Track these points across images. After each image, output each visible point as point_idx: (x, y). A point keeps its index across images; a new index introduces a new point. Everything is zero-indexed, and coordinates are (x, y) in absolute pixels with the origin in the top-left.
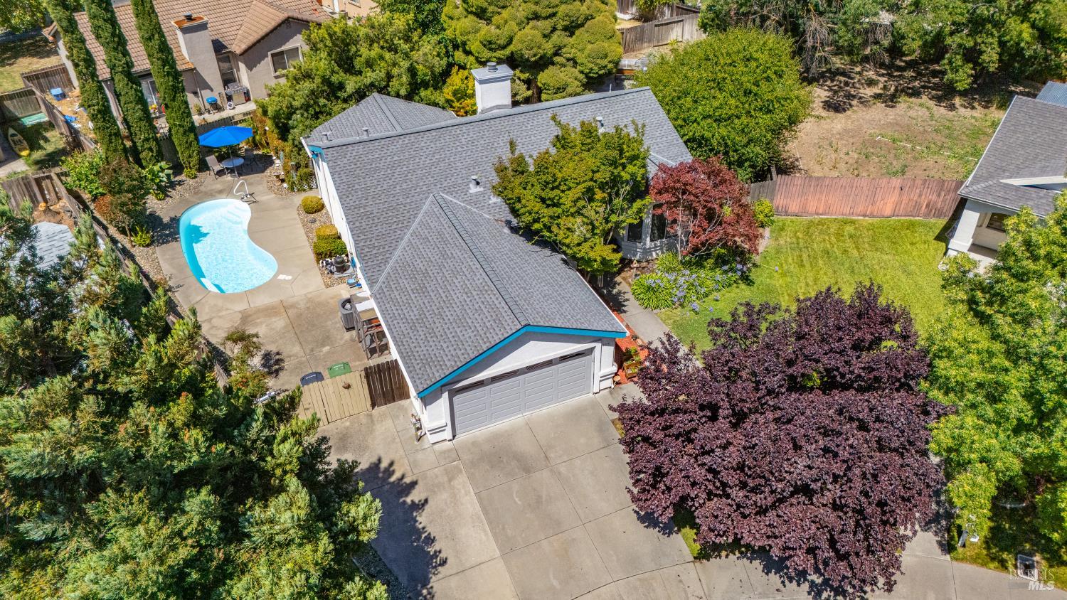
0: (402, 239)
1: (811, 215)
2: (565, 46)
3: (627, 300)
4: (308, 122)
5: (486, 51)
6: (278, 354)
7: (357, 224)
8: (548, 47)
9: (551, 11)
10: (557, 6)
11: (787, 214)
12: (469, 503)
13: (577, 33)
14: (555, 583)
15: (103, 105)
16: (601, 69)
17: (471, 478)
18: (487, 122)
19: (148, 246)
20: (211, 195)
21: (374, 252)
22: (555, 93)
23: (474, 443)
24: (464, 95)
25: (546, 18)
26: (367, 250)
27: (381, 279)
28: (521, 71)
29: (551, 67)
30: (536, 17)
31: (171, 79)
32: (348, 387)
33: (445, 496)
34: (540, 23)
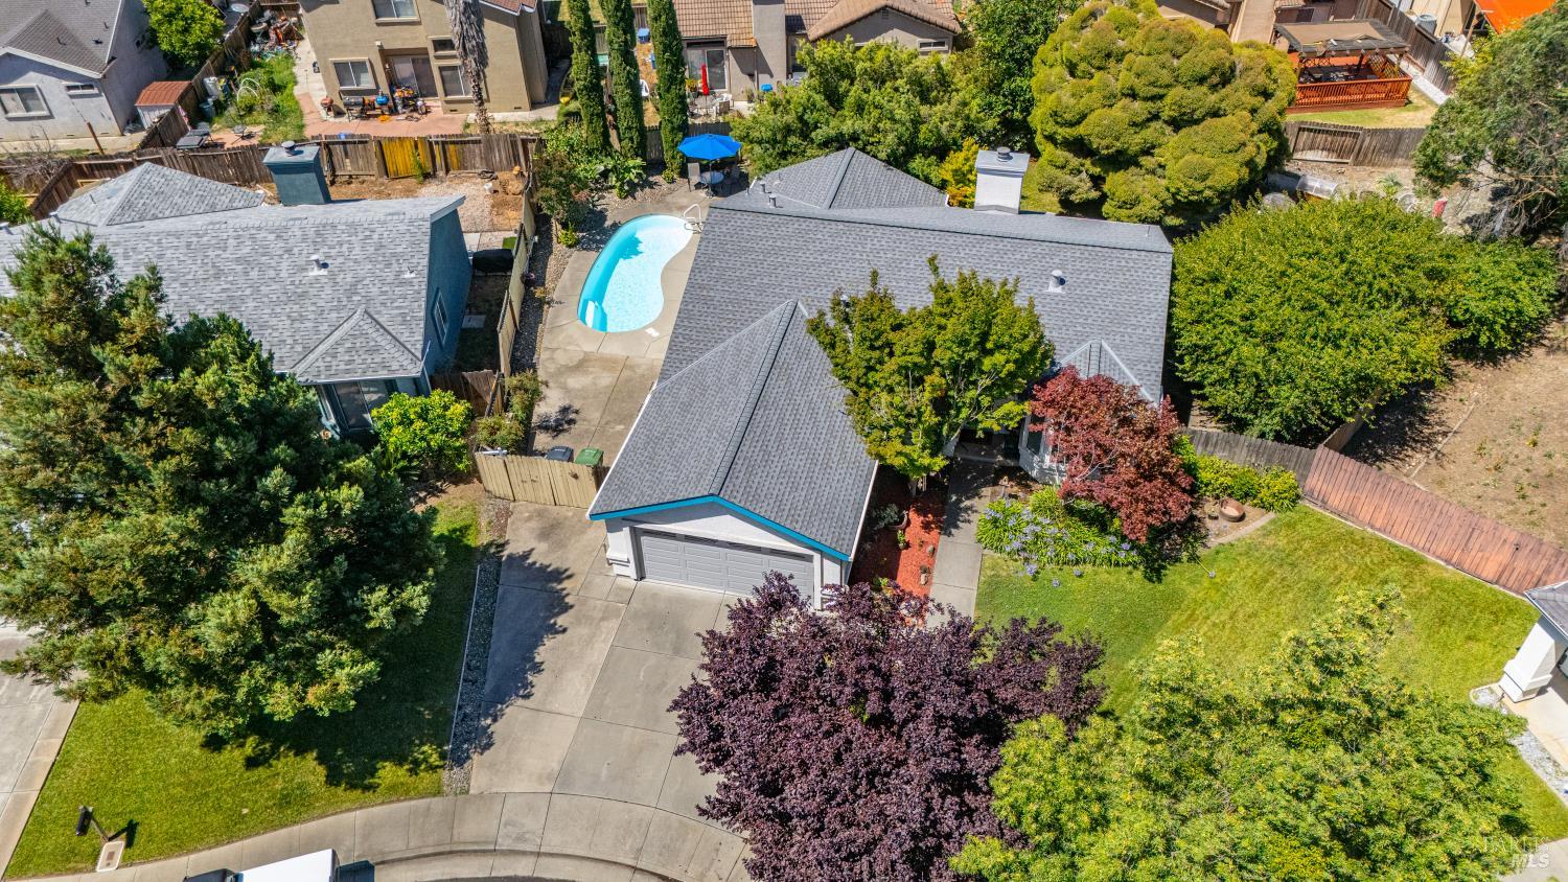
0: (723, 341)
1: (1361, 523)
2: (1160, 146)
3: (969, 522)
4: (769, 160)
5: (1052, 122)
6: (577, 412)
7: (690, 307)
8: (1134, 141)
9: (1156, 91)
10: (1168, 86)
11: (1324, 504)
12: (598, 653)
13: (1183, 132)
14: (604, 773)
15: (591, 82)
16: (1193, 193)
17: (622, 627)
18: (912, 233)
19: (570, 246)
20: (668, 209)
21: (687, 344)
22: (1120, 207)
23: (655, 596)
24: (964, 178)
25: (1146, 99)
26: (681, 339)
27: (674, 377)
28: (1093, 164)
29: (1133, 169)
30: (1133, 96)
31: (669, 67)
32: (576, 477)
33: (584, 631)
34: (1137, 105)
